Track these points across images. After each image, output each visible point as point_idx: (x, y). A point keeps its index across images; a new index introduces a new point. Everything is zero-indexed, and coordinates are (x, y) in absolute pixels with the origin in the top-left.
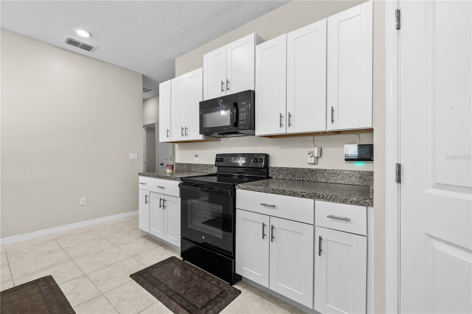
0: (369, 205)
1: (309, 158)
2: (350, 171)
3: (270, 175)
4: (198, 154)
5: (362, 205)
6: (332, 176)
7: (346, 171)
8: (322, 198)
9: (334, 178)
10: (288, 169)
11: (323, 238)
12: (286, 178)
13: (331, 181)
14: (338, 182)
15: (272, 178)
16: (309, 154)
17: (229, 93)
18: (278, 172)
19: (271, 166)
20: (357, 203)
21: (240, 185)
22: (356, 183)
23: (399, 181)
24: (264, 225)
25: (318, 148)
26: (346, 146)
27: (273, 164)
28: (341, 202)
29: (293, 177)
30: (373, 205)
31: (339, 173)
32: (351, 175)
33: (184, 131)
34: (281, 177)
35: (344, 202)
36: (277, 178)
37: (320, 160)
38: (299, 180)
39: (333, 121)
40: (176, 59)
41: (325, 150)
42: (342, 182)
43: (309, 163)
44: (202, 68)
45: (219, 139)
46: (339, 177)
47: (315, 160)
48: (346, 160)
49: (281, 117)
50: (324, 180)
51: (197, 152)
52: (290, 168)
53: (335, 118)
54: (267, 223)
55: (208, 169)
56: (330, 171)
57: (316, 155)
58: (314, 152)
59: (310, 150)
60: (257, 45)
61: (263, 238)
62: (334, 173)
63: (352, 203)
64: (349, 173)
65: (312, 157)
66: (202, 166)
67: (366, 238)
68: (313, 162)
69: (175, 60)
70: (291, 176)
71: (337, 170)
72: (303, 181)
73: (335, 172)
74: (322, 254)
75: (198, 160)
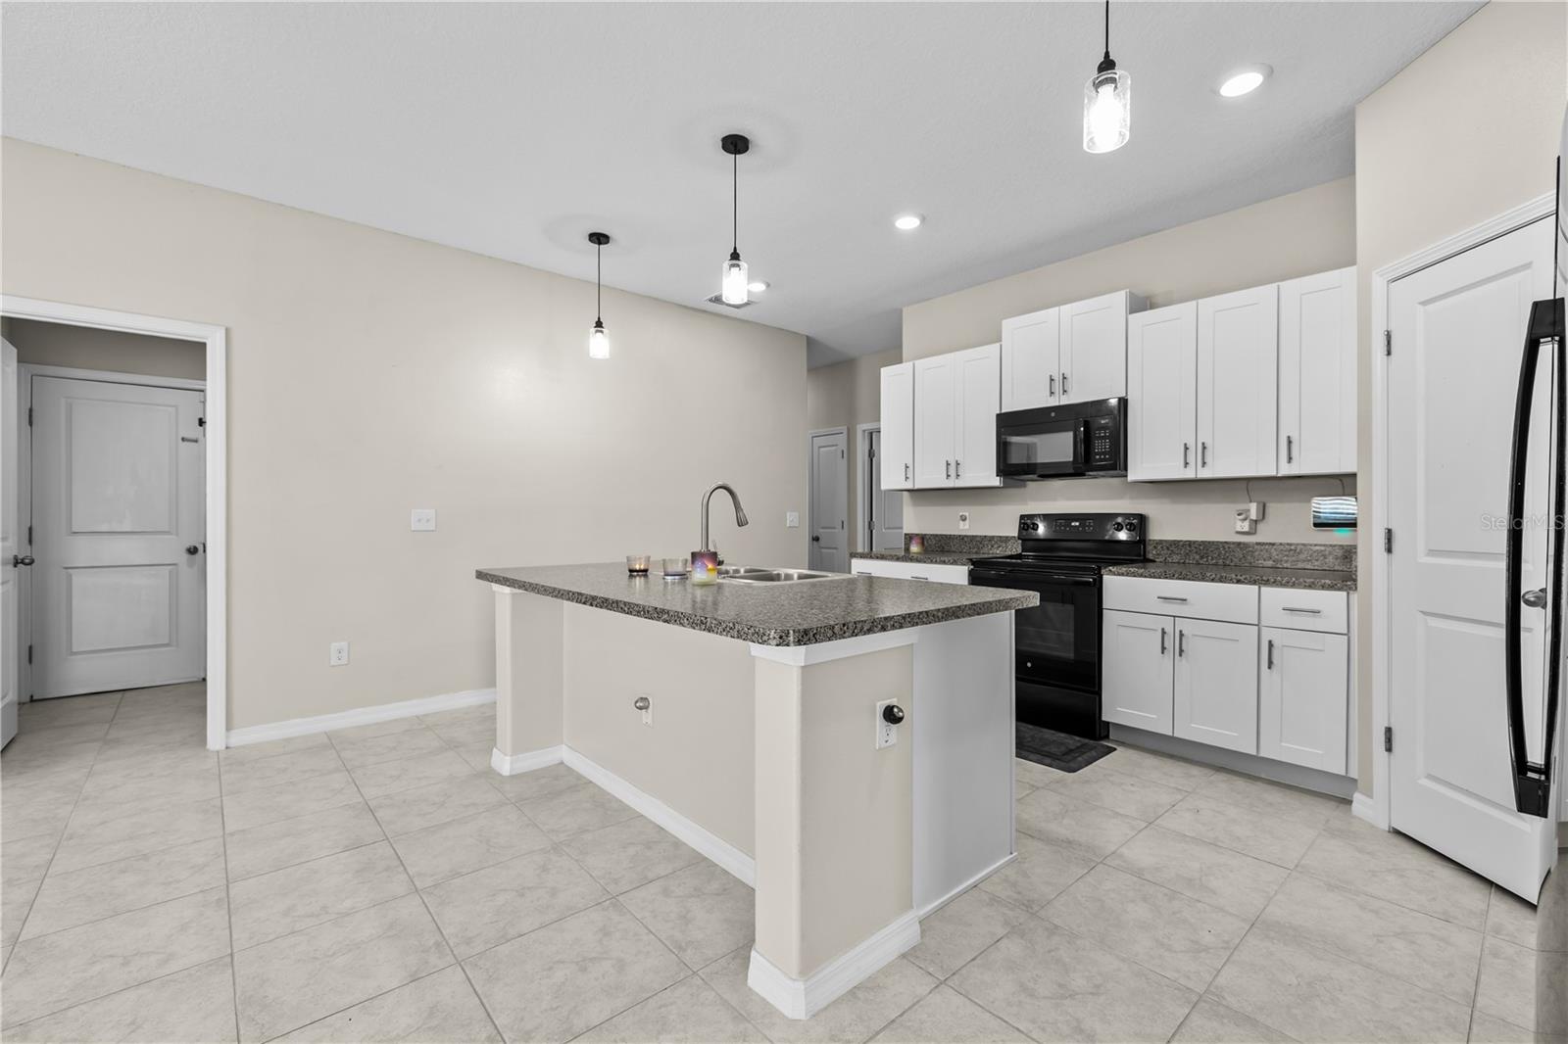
0: (1350, 589)
1: (1239, 523)
2: (1324, 545)
3: (1150, 556)
4: (967, 514)
5: (1339, 589)
6: (1287, 556)
7: (1316, 545)
8: (1274, 582)
9: (1290, 559)
10: (1190, 543)
11: (1275, 643)
12: (1187, 561)
13: (1285, 565)
14: (1300, 565)
15: (1155, 561)
16: (1239, 515)
17: (1065, 401)
18: (1168, 549)
19: (1151, 538)
20: (1331, 587)
21: (1111, 568)
22: (1336, 568)
23: (1389, 550)
24: (1164, 632)
25: (1258, 503)
26: (1316, 500)
27: (1157, 533)
28: (1305, 587)
29: (1202, 558)
30: (1356, 588)
31: (1301, 550)
32: (1327, 553)
33: (953, 467)
34: (1176, 558)
35: (1310, 587)
36: (1165, 562)
37: (1260, 526)
38: (1216, 564)
39: (1290, 459)
40: (905, 310)
41: (1272, 508)
42: (1309, 567)
43: (1238, 533)
44: (998, 344)
45: (1022, 483)
46: (1302, 557)
47: (1250, 525)
48: (1316, 525)
49: (1186, 448)
50: (1270, 563)
51: (965, 511)
52: (1195, 542)
53: (1294, 454)
54: (1169, 629)
55: (996, 546)
56: (1282, 547)
57: (1253, 516)
58: (1249, 510)
59: (1242, 507)
60: (1131, 313)
61: (1163, 653)
62: (1292, 550)
63: (1323, 587)
64: (1323, 548)
65: (1245, 519)
66: (978, 539)
67: (1346, 637)
68: (1246, 529)
69: (901, 311)
70: (1198, 557)
71: (1298, 544)
72: (1225, 565)
73: (1293, 547)
74: (1273, 667)
75: (967, 527)
